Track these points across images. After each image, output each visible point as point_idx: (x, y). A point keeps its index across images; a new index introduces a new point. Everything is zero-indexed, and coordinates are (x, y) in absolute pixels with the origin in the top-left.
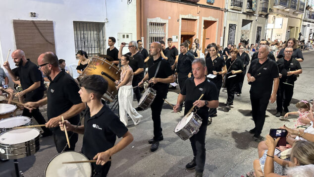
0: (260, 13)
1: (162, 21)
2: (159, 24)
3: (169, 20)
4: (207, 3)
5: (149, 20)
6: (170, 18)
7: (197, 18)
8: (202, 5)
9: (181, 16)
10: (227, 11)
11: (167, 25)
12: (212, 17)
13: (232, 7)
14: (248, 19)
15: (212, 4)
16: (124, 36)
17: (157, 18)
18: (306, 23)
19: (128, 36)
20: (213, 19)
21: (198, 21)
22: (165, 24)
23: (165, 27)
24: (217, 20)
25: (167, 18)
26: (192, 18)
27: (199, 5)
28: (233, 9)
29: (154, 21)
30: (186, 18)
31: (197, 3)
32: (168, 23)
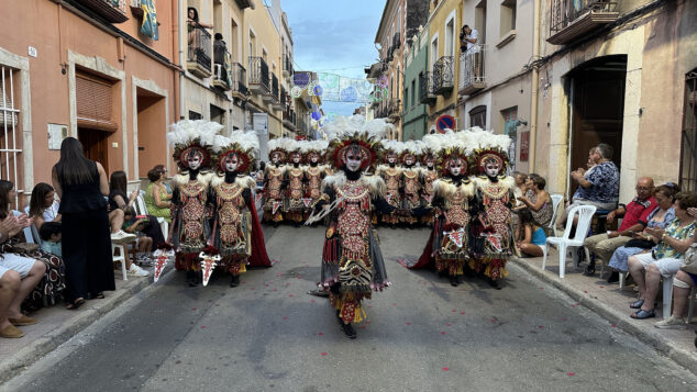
0: (236, 94)
1: (4, 59)
3: (31, 59)
4: (140, 34)
6: (33, 52)
7: (120, 74)
8: (131, 39)
9: (74, 58)
10: (183, 73)
11: (25, 77)
12: (153, 83)
13: (194, 65)
14: (219, 105)
18: (286, 131)
20: (156, 90)
21: (124, 86)
22: (16, 71)
23: (17, 85)
24: (165, 93)
25: (23, 52)
26: (106, 72)
27: (117, 30)
28: (192, 72)
30: (87, 66)
31: (116, 25)
32: (31, 72)
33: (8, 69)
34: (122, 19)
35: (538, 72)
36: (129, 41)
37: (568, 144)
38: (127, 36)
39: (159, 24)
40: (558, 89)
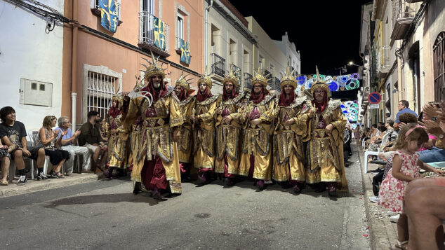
0: (245, 89)
1: (111, 73)
2: (106, 76)
3: (123, 74)
4: (181, 62)
5: (87, 67)
6: (124, 71)
7: (167, 80)
8: (174, 64)
11: (120, 81)
15: (187, 65)
16: (34, 86)
17: (103, 67)
19: (42, 87)
22: (117, 79)
23: (117, 84)
25: (120, 71)
27: (167, 61)
29: (97, 69)
31: (167, 59)
32: (123, 79)
33: (113, 78)
34: (168, 55)
35: (400, 58)
36: (173, 64)
37: (414, 100)
38: (172, 63)
39: (191, 57)
40: (407, 66)
